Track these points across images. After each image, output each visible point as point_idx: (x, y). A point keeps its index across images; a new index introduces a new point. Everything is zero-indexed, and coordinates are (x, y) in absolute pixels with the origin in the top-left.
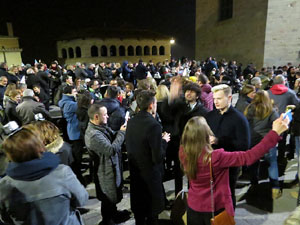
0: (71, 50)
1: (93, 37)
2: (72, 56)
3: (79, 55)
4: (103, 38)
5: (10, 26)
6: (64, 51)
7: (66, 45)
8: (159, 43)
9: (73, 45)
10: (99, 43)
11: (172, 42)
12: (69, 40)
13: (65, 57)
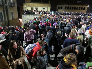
0: (60, 7)
1: (66, 4)
2: (60, 9)
3: (62, 8)
4: (68, 5)
5: (49, 1)
6: (58, 7)
7: (59, 6)
8: (84, 6)
9: (61, 6)
10: (67, 6)
11: (88, 6)
12: (60, 5)
13: (58, 9)
